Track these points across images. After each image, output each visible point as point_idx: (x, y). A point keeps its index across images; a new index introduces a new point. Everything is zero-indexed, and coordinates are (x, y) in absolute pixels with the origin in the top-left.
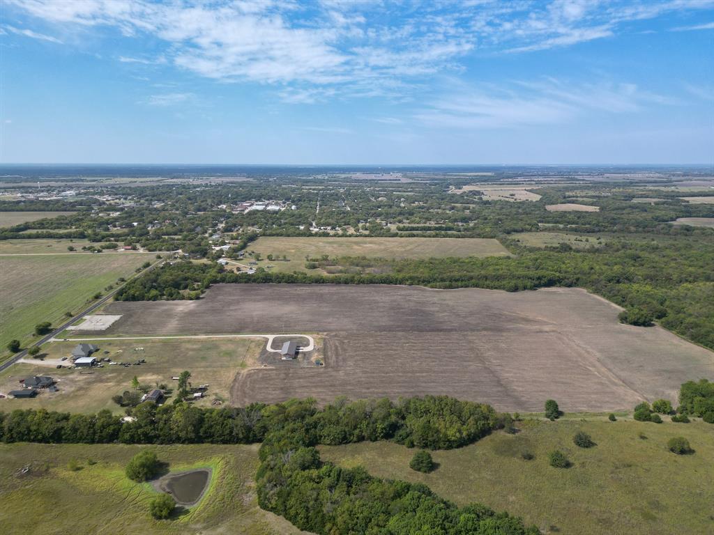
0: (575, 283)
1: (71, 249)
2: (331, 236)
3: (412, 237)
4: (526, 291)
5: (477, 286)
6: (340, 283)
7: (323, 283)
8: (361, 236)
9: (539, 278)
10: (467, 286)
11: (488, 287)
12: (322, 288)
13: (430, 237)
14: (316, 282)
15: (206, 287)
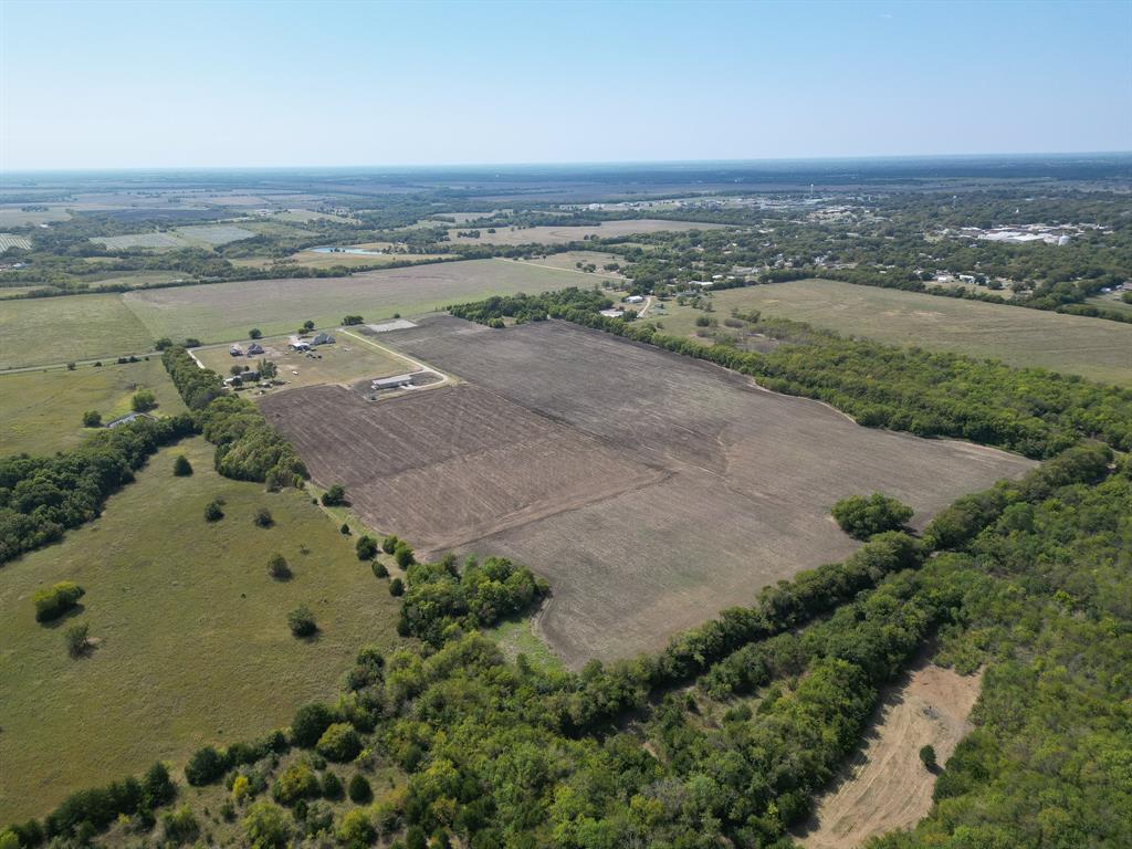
4: (903, 433)
5: (830, 400)
11: (840, 406)
15: (537, 320)
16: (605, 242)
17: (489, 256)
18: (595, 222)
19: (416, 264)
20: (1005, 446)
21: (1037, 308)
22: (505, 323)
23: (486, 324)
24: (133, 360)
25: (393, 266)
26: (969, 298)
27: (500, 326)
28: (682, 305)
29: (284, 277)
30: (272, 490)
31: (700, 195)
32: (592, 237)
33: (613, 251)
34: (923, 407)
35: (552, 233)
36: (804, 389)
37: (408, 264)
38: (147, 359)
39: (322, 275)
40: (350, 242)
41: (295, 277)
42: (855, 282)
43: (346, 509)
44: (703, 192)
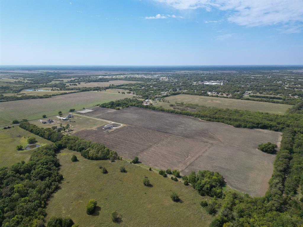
0: (280, 130)
1: (119, 92)
2: (210, 96)
3: (248, 100)
4: (246, 128)
5: (223, 122)
6: (169, 112)
7: (164, 111)
8: (223, 97)
9: (258, 124)
10: (219, 122)
11: (227, 123)
12: (158, 112)
13: (257, 101)
14: (161, 111)
15: (127, 107)
16: (117, 86)
17: (89, 91)
18: (107, 81)
19: (69, 94)
20: (269, 129)
21: (236, 99)
22: (120, 109)
23: (114, 109)
24: (9, 128)
25: (62, 94)
26: (220, 97)
27: (119, 109)
28: (160, 101)
29: (28, 99)
30: (113, 161)
31: (125, 74)
32: (112, 85)
33: (123, 88)
34: (247, 122)
35: (98, 84)
36: (215, 120)
37: (66, 93)
38: (13, 127)
39: (41, 98)
40: (36, 88)
41: (32, 98)
42: (192, 95)
43: (141, 164)
44: (126, 73)
